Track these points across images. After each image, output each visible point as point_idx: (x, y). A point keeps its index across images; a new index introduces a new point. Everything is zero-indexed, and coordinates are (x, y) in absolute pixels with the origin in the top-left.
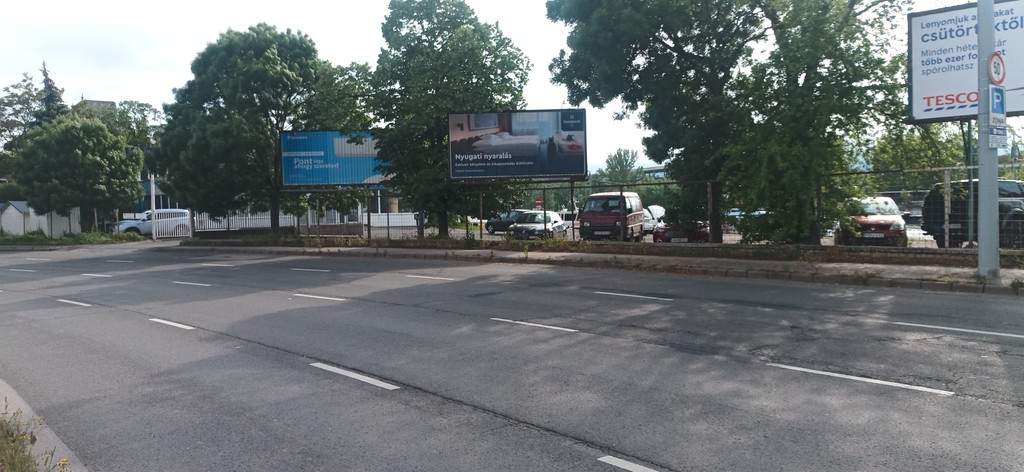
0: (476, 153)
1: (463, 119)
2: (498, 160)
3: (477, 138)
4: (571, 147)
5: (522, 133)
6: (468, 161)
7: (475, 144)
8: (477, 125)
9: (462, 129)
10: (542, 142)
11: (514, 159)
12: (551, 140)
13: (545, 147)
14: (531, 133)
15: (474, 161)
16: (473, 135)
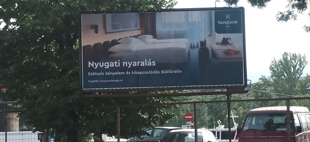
0: (113, 60)
1: (97, 19)
2: (139, 68)
3: (115, 43)
4: (227, 52)
5: (168, 36)
6: (103, 70)
7: (112, 49)
8: (115, 27)
9: (96, 32)
10: (192, 47)
11: (159, 67)
12: (203, 43)
13: (195, 52)
14: (178, 36)
15: (111, 69)
16: (110, 38)
